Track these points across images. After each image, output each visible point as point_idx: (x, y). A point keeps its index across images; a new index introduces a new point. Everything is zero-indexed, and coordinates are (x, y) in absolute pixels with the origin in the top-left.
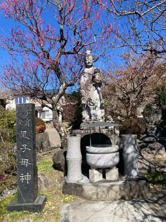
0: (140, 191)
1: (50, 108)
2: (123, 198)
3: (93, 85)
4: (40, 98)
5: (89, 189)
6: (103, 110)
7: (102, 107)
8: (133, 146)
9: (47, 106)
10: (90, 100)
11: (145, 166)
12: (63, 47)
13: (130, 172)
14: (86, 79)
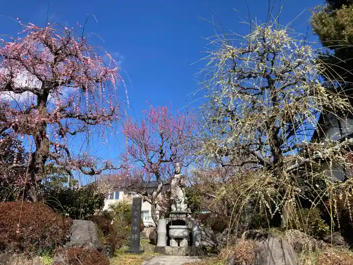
0: (197, 252)
1: (150, 203)
2: (187, 255)
3: (180, 187)
4: (143, 195)
5: (168, 249)
6: (186, 205)
7: (185, 203)
8: (197, 227)
9: (147, 201)
10: (177, 197)
11: (210, 244)
12: (162, 157)
13: (195, 243)
14: (175, 182)
